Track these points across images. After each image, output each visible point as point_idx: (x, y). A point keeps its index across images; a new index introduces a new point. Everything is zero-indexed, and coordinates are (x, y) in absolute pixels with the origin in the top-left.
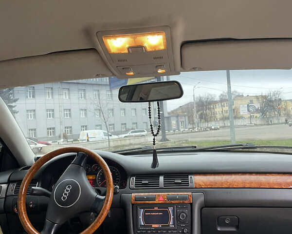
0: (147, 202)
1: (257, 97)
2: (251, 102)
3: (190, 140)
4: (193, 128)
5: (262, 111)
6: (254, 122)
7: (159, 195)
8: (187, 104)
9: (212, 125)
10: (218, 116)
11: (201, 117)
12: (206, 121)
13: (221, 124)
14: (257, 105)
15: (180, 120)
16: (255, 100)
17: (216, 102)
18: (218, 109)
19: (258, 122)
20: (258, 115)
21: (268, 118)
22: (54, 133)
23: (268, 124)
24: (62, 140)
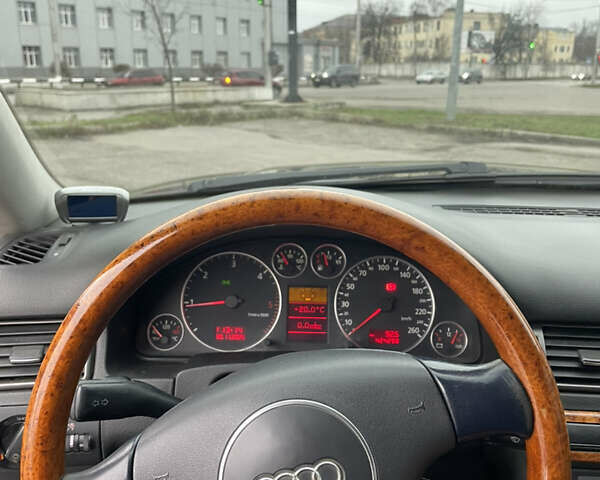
1: (490, 17)
2: (478, 26)
5: (497, 49)
9: (387, 70)
10: (404, 53)
11: (366, 52)
12: (378, 60)
13: (407, 70)
14: (490, 36)
16: (485, 23)
19: (488, 73)
20: (488, 57)
21: (505, 65)
22: (39, 59)
23: (505, 79)
24: (58, 79)
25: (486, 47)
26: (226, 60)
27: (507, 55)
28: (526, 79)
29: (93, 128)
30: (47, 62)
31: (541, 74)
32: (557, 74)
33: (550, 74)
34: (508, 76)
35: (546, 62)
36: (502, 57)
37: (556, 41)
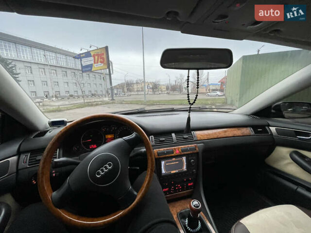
0: (167, 155)
1: (151, 83)
2: (149, 84)
3: (125, 100)
4: (125, 94)
5: (153, 88)
6: (149, 93)
7: (175, 149)
8: (122, 83)
9: (132, 93)
10: (135, 90)
11: (128, 90)
12: (130, 91)
13: (136, 93)
14: (151, 86)
15: (119, 90)
16: (150, 84)
17: (133, 84)
18: (135, 87)
19: (151, 93)
20: (151, 90)
21: (154, 92)
24: (54, 98)
25: (151, 88)
26: (97, 92)
30: (51, 95)
34: (155, 94)
35: (162, 91)
37: (163, 87)
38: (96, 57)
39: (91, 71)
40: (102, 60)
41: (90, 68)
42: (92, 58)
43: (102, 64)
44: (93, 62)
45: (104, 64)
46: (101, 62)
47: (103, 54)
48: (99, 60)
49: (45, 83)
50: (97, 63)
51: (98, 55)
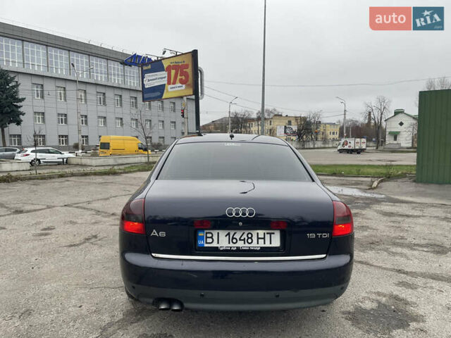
1: (296, 118)
2: (290, 123)
5: (299, 134)
14: (295, 128)
16: (293, 122)
19: (294, 145)
20: (294, 138)
21: (304, 141)
22: (67, 141)
23: (304, 148)
24: (80, 151)
25: (294, 133)
26: (164, 141)
27: (304, 137)
28: (314, 148)
29: (120, 171)
30: (71, 143)
31: (322, 146)
32: (330, 146)
33: (327, 146)
34: (306, 147)
35: (325, 140)
36: (302, 138)
37: (329, 129)
38: (173, 72)
39: (159, 98)
40: (183, 77)
41: (159, 94)
42: (164, 74)
43: (184, 86)
44: (165, 82)
45: (188, 86)
46: (182, 82)
47: (187, 66)
48: (179, 77)
49: (64, 118)
50: (174, 83)
51: (176, 67)
